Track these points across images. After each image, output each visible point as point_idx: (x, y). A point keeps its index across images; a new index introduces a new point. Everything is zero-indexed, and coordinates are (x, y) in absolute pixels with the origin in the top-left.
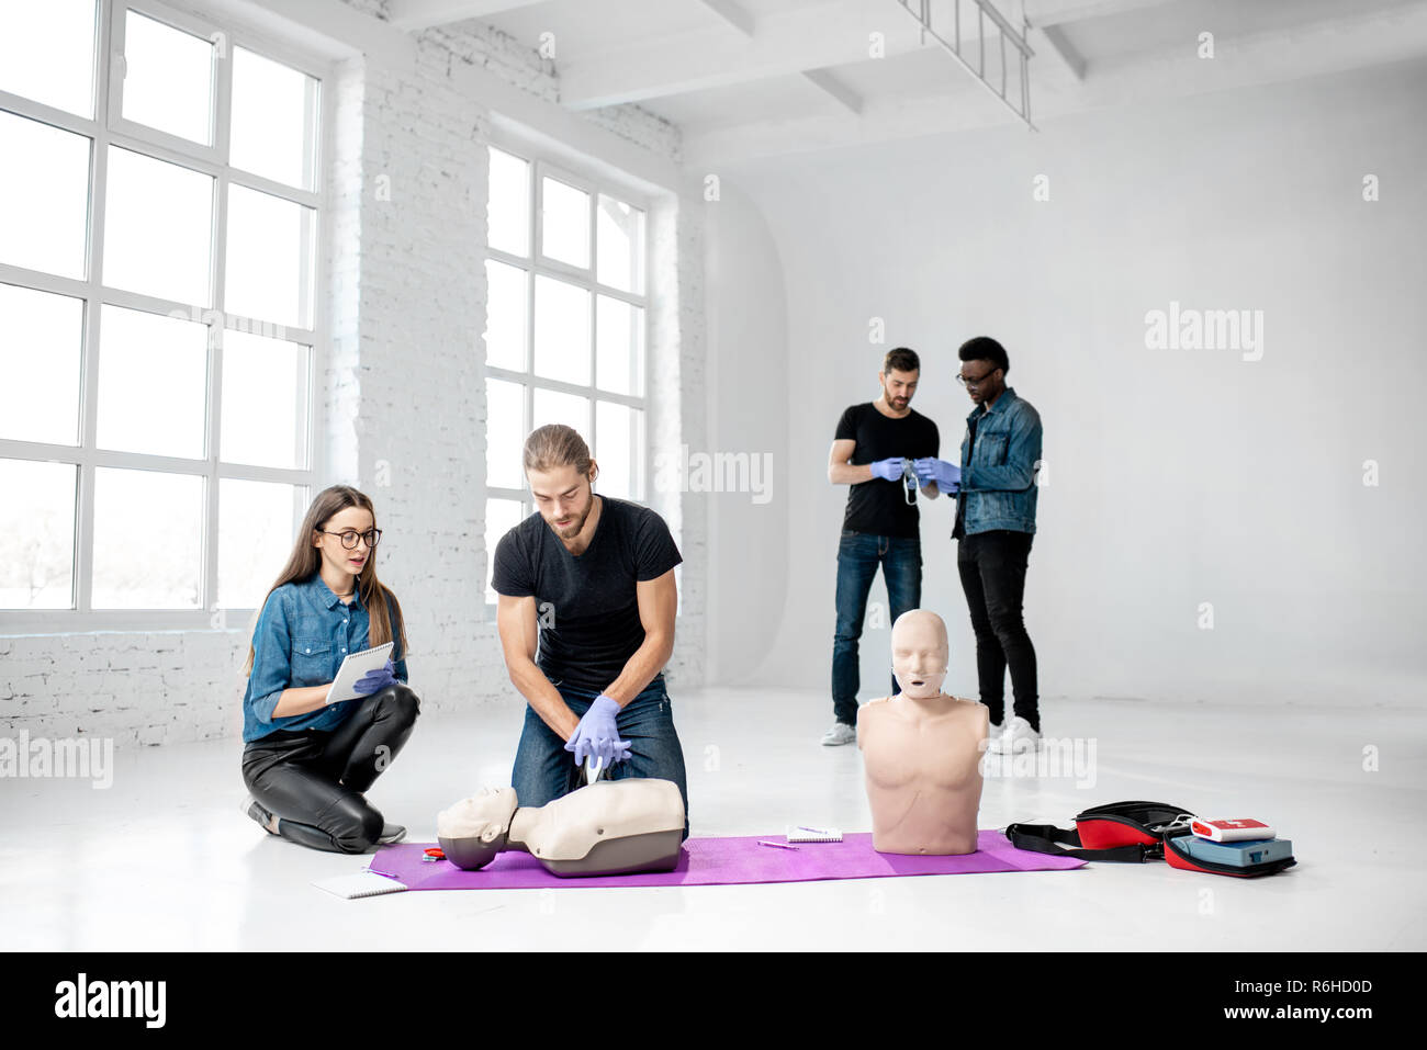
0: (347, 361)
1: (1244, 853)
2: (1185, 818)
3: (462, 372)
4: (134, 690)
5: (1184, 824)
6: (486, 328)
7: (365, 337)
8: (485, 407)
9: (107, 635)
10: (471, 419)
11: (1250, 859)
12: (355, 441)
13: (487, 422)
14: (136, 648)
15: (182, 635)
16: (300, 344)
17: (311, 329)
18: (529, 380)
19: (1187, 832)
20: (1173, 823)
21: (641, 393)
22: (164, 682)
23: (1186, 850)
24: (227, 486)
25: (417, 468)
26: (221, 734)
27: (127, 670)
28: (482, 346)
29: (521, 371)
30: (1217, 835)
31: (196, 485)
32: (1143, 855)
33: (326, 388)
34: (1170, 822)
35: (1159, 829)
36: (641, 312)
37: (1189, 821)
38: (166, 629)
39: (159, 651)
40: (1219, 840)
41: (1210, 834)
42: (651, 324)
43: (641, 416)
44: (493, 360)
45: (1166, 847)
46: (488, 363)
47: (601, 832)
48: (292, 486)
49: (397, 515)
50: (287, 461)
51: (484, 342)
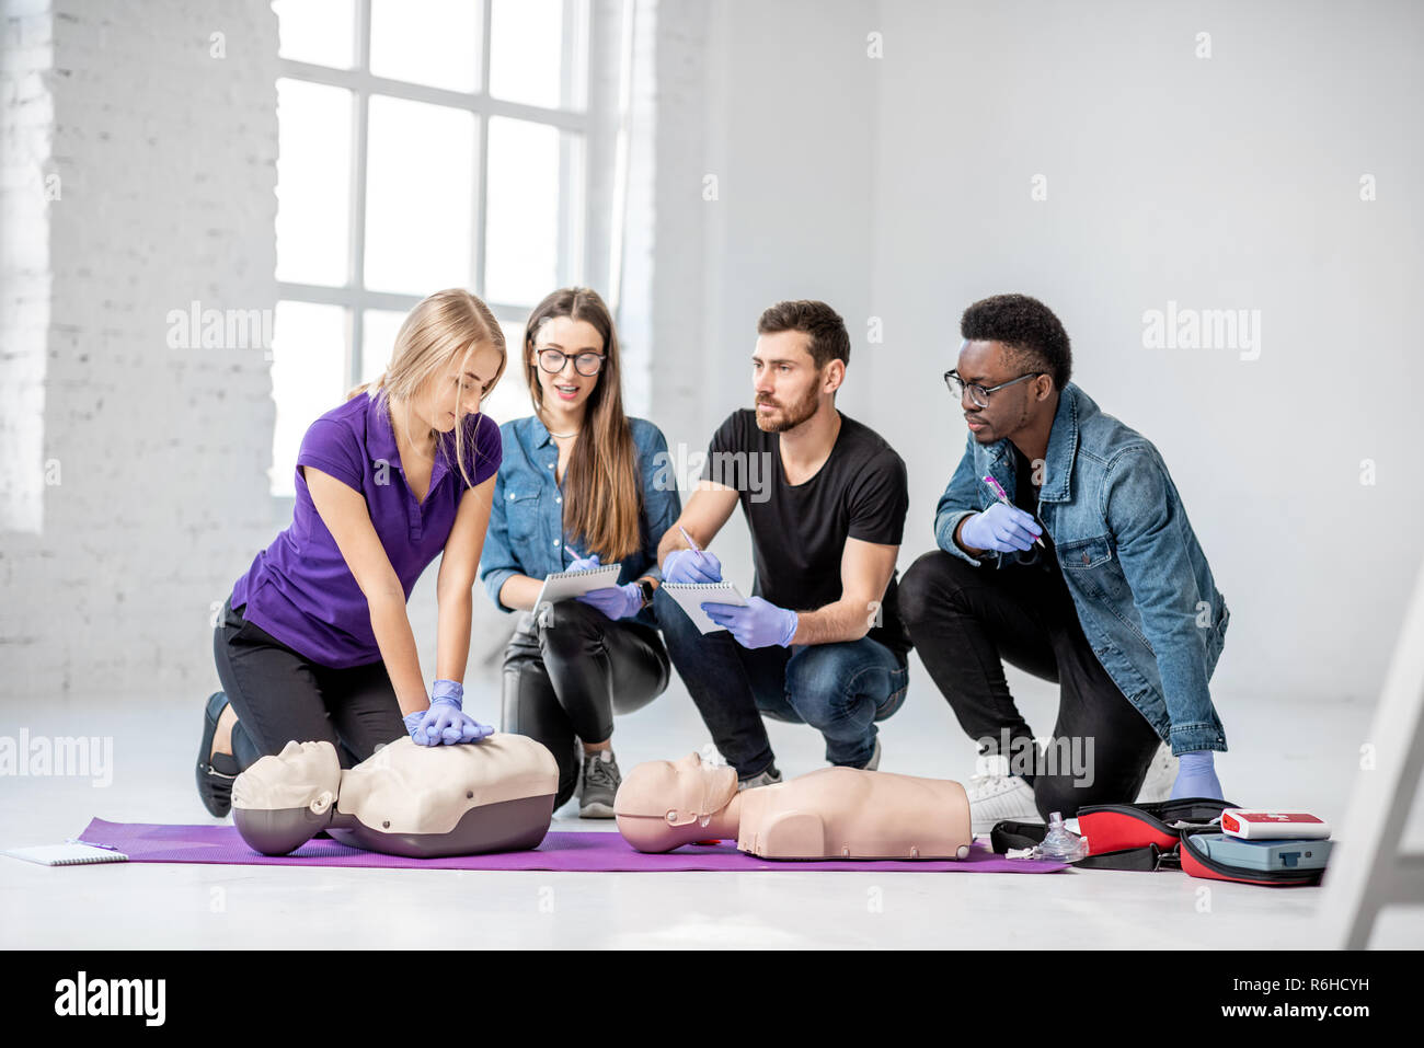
1: (1273, 853)
10: (251, 160)
11: (1281, 861)
18: (361, 83)
19: (1216, 830)
23: (1206, 851)
30: (1248, 830)
32: (1155, 861)
35: (1180, 824)
40: (1244, 836)
41: (1238, 829)
43: (579, 145)
45: (1184, 850)
47: (471, 796)
49: (115, 333)
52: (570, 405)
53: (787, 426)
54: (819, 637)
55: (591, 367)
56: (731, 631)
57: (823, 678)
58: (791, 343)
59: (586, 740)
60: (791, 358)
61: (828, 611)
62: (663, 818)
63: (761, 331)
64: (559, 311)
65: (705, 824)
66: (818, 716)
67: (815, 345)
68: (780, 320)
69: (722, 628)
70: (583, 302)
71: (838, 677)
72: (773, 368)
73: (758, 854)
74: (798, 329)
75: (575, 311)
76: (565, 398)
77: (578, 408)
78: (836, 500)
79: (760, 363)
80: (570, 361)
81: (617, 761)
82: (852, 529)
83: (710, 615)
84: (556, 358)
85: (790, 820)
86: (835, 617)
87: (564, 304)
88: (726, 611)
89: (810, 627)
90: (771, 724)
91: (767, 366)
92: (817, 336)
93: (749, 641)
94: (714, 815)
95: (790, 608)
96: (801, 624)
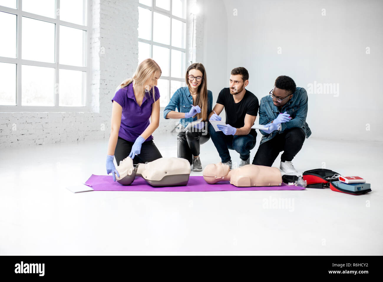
0: (97, 35)
1: (355, 187)
2: (337, 175)
3: (131, 39)
4: (34, 129)
5: (336, 177)
6: (138, 27)
7: (102, 28)
8: (138, 50)
9: (25, 113)
10: (134, 53)
11: (357, 189)
12: (99, 58)
13: (138, 54)
14: (34, 117)
15: (48, 113)
16: (83, 30)
17: (86, 26)
18: (151, 43)
19: (337, 180)
20: (333, 177)
21: (185, 48)
22: (43, 127)
23: (337, 185)
24: (61, 71)
25: (117, 67)
26: (60, 142)
27: (32, 123)
28: (137, 32)
29: (149, 40)
30: (347, 181)
31: (52, 70)
32: (323, 186)
33: (91, 43)
34: (332, 177)
35: (329, 178)
36: (185, 24)
37: (338, 176)
38: (43, 111)
39: (41, 118)
40: (347, 183)
41: (345, 181)
42: (188, 28)
43: (184, 54)
44: (140, 37)
45: (331, 184)
46: (139, 37)
47: (166, 173)
48: (82, 72)
49: (111, 81)
50: (80, 64)
51: (138, 31)
52: (195, 87)
53: (236, 94)
54: (240, 134)
55: (199, 80)
56: (223, 131)
57: (240, 143)
58: (238, 77)
59: (194, 155)
60: (239, 80)
61: (241, 128)
62: (214, 177)
63: (232, 74)
64: (193, 67)
65: (223, 178)
66: (239, 151)
67: (243, 77)
68: (236, 72)
69: (220, 130)
70: (199, 66)
71: (243, 143)
72: (234, 82)
73: (236, 185)
74: (240, 74)
75: (197, 68)
76: (194, 85)
77: (196, 88)
78: (244, 107)
79: (231, 80)
80: (195, 78)
81: (200, 159)
82: (247, 113)
83: (218, 127)
84: (192, 78)
85: (243, 178)
86: (243, 130)
87: (195, 66)
88: (222, 127)
89: (238, 131)
90: (230, 151)
91: (233, 82)
92: (244, 76)
93: (227, 134)
94: (225, 176)
95: (235, 127)
96: (237, 131)
